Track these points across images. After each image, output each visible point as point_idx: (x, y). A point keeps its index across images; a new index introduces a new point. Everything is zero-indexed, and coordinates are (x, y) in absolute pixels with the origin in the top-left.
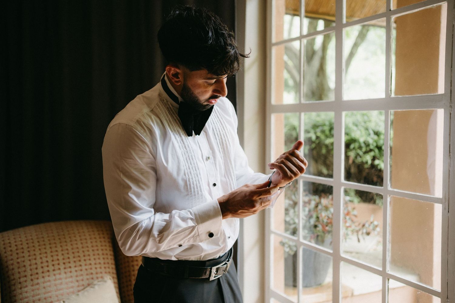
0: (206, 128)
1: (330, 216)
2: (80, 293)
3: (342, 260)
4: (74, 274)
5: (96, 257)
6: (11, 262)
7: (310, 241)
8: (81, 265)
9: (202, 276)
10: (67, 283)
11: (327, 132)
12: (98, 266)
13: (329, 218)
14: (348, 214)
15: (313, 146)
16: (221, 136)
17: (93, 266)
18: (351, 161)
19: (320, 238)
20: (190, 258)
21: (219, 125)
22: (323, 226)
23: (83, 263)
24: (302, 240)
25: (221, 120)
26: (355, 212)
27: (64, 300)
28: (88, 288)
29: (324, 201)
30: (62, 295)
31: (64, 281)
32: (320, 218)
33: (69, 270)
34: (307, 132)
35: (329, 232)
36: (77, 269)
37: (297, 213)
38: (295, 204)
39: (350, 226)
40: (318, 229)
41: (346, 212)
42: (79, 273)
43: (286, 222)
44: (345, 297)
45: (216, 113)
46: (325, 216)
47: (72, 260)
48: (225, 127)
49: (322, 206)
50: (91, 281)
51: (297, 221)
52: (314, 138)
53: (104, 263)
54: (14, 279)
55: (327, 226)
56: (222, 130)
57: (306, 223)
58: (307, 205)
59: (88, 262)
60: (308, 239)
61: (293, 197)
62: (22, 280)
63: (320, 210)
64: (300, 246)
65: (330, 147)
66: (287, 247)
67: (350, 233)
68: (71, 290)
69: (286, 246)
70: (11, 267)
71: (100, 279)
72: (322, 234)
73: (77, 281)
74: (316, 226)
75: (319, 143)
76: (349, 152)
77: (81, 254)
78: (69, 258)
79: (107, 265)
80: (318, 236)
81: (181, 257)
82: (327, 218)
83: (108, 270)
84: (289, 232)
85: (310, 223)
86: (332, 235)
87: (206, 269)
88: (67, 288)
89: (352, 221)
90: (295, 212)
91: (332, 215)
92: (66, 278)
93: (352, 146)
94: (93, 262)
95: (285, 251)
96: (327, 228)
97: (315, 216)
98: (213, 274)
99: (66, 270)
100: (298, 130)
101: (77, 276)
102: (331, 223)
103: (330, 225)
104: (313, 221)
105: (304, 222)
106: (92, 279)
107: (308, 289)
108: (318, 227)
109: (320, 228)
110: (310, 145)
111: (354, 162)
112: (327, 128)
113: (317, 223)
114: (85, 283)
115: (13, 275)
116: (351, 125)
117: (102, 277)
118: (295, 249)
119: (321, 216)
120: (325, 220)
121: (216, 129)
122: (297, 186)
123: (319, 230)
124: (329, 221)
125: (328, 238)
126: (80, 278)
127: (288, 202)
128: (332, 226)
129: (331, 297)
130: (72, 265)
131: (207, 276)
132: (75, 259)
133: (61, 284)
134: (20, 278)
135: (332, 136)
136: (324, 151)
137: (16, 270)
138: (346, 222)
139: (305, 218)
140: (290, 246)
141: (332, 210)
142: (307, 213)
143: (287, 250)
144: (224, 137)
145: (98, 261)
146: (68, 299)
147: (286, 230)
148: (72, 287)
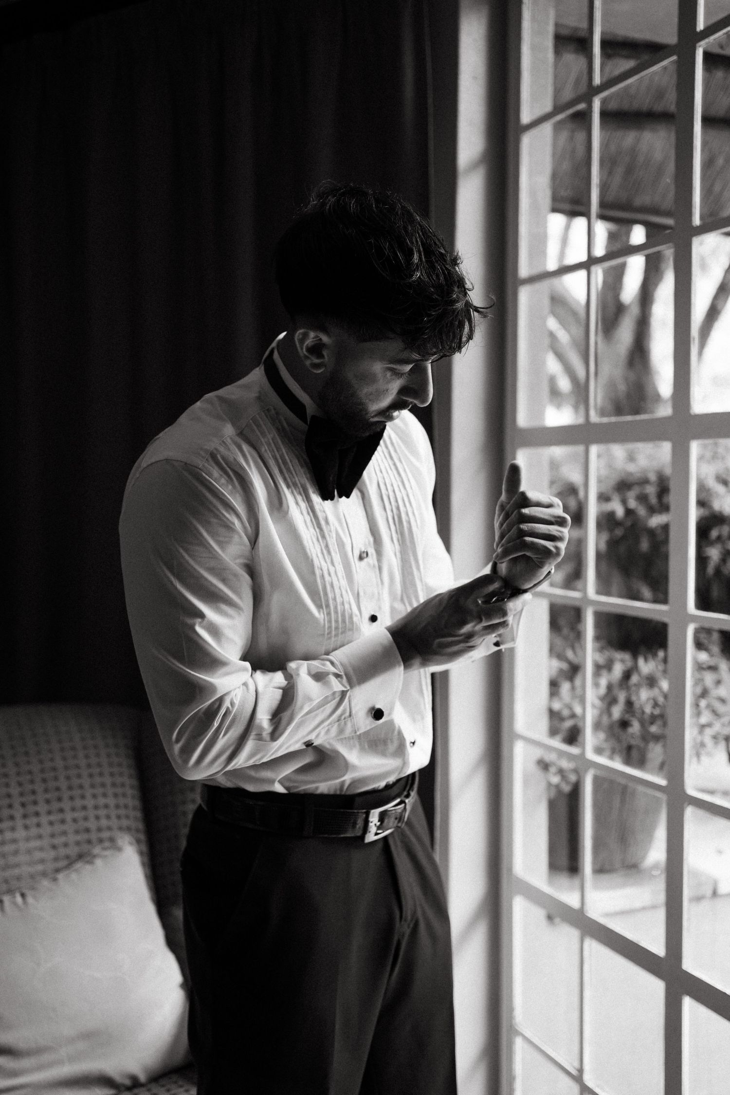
0: (364, 483)
1: (661, 700)
2: (60, 876)
3: (690, 804)
4: (46, 830)
5: (99, 791)
7: (611, 758)
8: (61, 811)
9: (345, 832)
10: (29, 852)
11: (653, 500)
12: (102, 812)
13: (656, 705)
14: (704, 693)
15: (619, 532)
16: (397, 501)
17: (91, 813)
18: (710, 570)
19: (635, 753)
20: (317, 788)
21: (392, 477)
22: (642, 723)
23: (66, 805)
24: (591, 755)
25: (398, 464)
26: (722, 692)
27: (24, 891)
28: (79, 865)
29: (646, 666)
30: (19, 878)
31: (23, 846)
32: (637, 705)
33: (35, 820)
34: (603, 498)
35: (657, 738)
36: (52, 818)
37: (579, 691)
38: (574, 670)
39: (709, 725)
40: (630, 730)
41: (699, 690)
42: (58, 828)
43: (553, 715)
44: (698, 899)
45: (387, 447)
46: (648, 699)
47: (41, 797)
48: (406, 482)
49: (640, 675)
50: (85, 847)
51: (578, 710)
52: (620, 512)
53: (117, 807)
55: (652, 723)
56: (399, 488)
57: (600, 716)
58: (604, 673)
59: (78, 803)
60: (608, 753)
61: (570, 654)
63: (635, 685)
64: (586, 771)
65: (661, 537)
66: (555, 774)
67: (708, 740)
68: (40, 867)
69: (553, 769)
71: (107, 844)
72: (642, 745)
73: (54, 847)
74: (624, 724)
75: (633, 526)
76: (707, 546)
77: (63, 784)
78: (34, 792)
79: (122, 812)
80: (629, 748)
81: (295, 784)
82: (651, 702)
83: (125, 823)
84: (559, 737)
85: (610, 714)
86: (664, 746)
87: (356, 815)
88: (31, 864)
89: (715, 713)
90: (573, 688)
91: (666, 697)
92: (28, 839)
93: (714, 534)
94: (90, 802)
95: (549, 785)
96: (654, 729)
97: (622, 697)
98: (373, 828)
99: (28, 822)
100: (581, 494)
101: (53, 836)
102: (662, 716)
103: (659, 722)
104: (617, 712)
105: (596, 712)
106: (89, 842)
107: (605, 877)
108: (631, 726)
109: (635, 727)
110: (611, 530)
111: (718, 571)
112: (651, 490)
113: (627, 716)
114: (73, 851)
116: (712, 483)
117: (112, 840)
118: (573, 778)
119: (639, 698)
120: (648, 710)
121: (386, 485)
122: (580, 627)
123: (632, 734)
124: (657, 712)
125: (656, 752)
126: (58, 841)
127: (556, 664)
128: (665, 724)
129: (662, 898)
130: (42, 808)
131: (359, 834)
132: (48, 796)
133: (16, 853)
135: (664, 508)
136: (645, 545)
138: (698, 714)
139: (598, 703)
140: (561, 772)
141: (665, 685)
142: (603, 690)
143: (555, 780)
144: (405, 506)
145: (102, 801)
146: (33, 888)
147: (553, 732)
148: (42, 861)
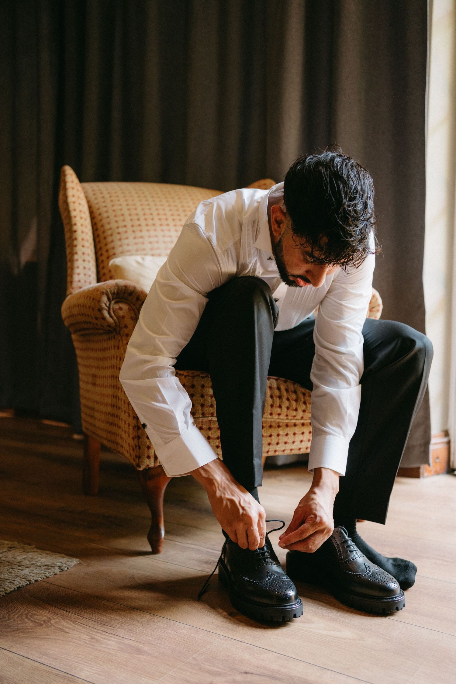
6: (105, 209)
54: (110, 229)
62: (120, 230)
70: (105, 215)
115: (109, 223)
134: (118, 228)
137: (112, 219)
